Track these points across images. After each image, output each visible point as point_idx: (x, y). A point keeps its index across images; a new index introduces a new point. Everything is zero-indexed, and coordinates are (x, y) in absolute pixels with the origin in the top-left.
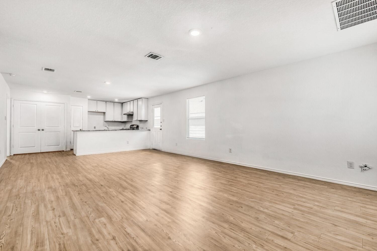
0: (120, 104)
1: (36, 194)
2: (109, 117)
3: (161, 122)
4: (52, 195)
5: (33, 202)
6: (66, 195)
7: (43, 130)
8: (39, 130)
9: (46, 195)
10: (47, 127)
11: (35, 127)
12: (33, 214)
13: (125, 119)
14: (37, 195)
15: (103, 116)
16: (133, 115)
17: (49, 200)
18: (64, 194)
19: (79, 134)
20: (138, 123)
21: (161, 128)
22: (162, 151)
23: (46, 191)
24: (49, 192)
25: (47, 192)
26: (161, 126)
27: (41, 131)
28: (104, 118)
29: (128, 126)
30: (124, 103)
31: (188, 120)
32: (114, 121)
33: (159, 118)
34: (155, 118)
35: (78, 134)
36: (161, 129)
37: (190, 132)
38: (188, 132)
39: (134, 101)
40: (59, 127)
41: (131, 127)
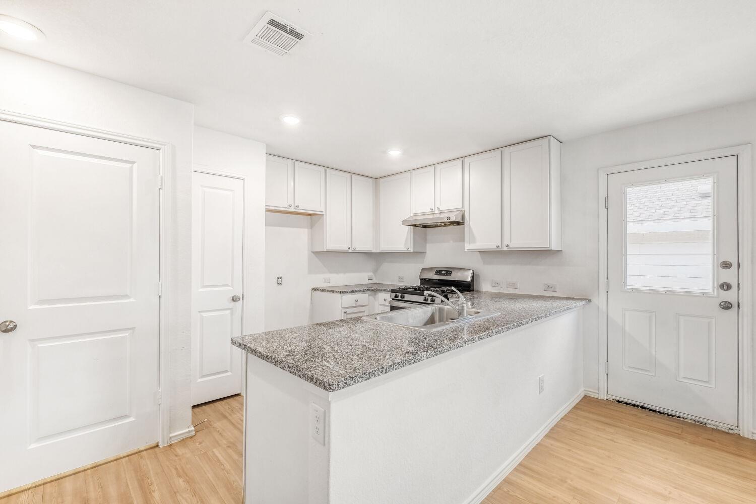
0: (370, 180)
10: (42, 302)
13: (398, 240)
16: (459, 224)
20: (478, 264)
21: (728, 297)
28: (313, 238)
36: (727, 306)
39: (467, 160)
40: (126, 296)
41: (432, 276)
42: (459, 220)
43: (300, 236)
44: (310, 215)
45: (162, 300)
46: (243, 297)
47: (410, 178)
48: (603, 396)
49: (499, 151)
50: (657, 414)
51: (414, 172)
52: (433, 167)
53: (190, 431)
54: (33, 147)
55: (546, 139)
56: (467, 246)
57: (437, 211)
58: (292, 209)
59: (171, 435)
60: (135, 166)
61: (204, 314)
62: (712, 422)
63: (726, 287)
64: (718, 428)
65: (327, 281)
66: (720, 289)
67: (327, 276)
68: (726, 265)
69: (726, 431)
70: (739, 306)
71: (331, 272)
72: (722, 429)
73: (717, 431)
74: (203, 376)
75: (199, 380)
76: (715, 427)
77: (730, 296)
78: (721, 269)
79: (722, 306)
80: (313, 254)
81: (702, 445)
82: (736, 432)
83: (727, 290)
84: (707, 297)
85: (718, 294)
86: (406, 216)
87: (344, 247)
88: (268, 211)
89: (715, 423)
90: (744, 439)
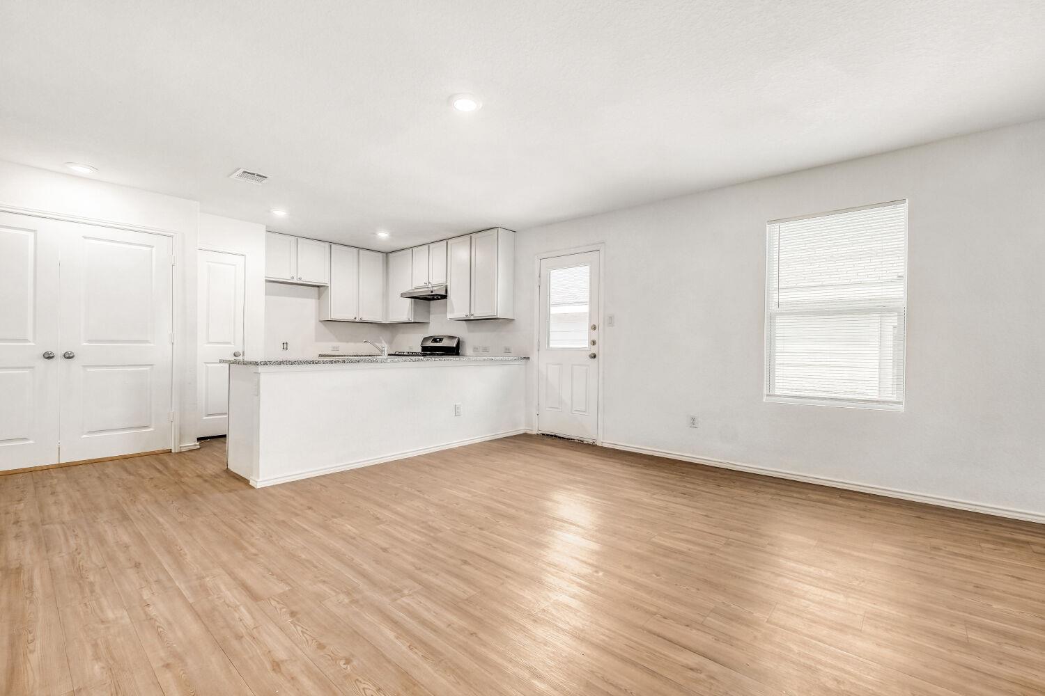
0: (380, 255)
2: (340, 308)
3: (594, 328)
7: (68, 356)
8: (49, 356)
10: (90, 341)
11: (26, 340)
13: (403, 311)
15: (314, 300)
16: (444, 297)
19: (268, 377)
20: (461, 331)
21: (594, 350)
22: (599, 444)
26: (594, 343)
27: (59, 363)
28: (321, 308)
29: (414, 341)
30: (393, 254)
31: (771, 318)
32: (357, 320)
33: (585, 309)
34: (553, 310)
35: (262, 377)
36: (594, 356)
37: (779, 371)
38: (771, 371)
39: (449, 242)
40: (147, 342)
41: (430, 344)
42: (443, 293)
43: (307, 305)
44: (318, 286)
45: (175, 346)
46: (244, 352)
47: (411, 255)
48: (535, 432)
49: (468, 237)
50: (562, 439)
51: (415, 249)
52: (427, 246)
53: (195, 445)
54: (85, 237)
55: (496, 230)
56: (449, 316)
57: (430, 285)
58: (295, 281)
59: (182, 446)
60: (154, 249)
61: (208, 365)
65: (336, 349)
67: (336, 344)
71: (340, 340)
74: (209, 415)
75: (205, 418)
80: (321, 324)
86: (408, 288)
87: (350, 316)
88: (267, 281)
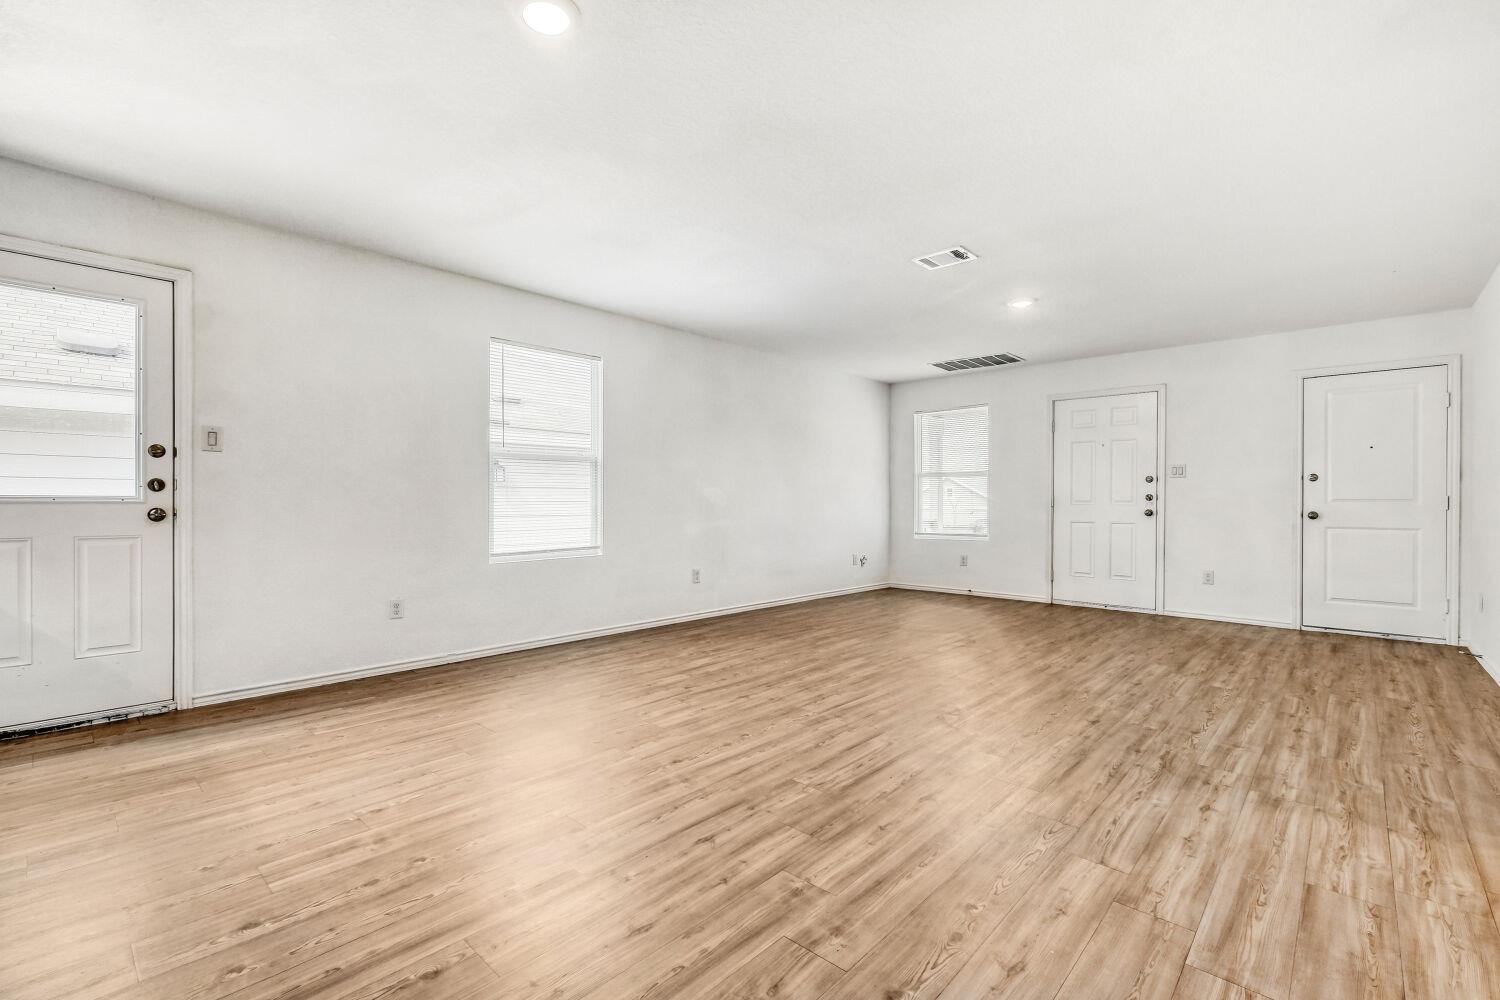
1: (1342, 799)
4: (1282, 767)
5: (1356, 772)
6: (1236, 746)
9: (1301, 774)
12: (1354, 743)
14: (1337, 793)
17: (1299, 755)
18: (1237, 751)
23: (1292, 794)
24: (1285, 783)
25: (1292, 788)
62: (136, 709)
63: (157, 485)
64: (146, 713)
66: (148, 490)
68: (157, 451)
69: (158, 712)
70: (175, 515)
72: (150, 713)
73: (146, 717)
76: (141, 714)
77: (162, 499)
78: (150, 458)
79: (152, 517)
81: (131, 740)
82: (172, 707)
83: (160, 490)
84: (128, 503)
85: (146, 496)
89: (142, 708)
90: (182, 711)
